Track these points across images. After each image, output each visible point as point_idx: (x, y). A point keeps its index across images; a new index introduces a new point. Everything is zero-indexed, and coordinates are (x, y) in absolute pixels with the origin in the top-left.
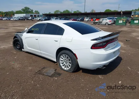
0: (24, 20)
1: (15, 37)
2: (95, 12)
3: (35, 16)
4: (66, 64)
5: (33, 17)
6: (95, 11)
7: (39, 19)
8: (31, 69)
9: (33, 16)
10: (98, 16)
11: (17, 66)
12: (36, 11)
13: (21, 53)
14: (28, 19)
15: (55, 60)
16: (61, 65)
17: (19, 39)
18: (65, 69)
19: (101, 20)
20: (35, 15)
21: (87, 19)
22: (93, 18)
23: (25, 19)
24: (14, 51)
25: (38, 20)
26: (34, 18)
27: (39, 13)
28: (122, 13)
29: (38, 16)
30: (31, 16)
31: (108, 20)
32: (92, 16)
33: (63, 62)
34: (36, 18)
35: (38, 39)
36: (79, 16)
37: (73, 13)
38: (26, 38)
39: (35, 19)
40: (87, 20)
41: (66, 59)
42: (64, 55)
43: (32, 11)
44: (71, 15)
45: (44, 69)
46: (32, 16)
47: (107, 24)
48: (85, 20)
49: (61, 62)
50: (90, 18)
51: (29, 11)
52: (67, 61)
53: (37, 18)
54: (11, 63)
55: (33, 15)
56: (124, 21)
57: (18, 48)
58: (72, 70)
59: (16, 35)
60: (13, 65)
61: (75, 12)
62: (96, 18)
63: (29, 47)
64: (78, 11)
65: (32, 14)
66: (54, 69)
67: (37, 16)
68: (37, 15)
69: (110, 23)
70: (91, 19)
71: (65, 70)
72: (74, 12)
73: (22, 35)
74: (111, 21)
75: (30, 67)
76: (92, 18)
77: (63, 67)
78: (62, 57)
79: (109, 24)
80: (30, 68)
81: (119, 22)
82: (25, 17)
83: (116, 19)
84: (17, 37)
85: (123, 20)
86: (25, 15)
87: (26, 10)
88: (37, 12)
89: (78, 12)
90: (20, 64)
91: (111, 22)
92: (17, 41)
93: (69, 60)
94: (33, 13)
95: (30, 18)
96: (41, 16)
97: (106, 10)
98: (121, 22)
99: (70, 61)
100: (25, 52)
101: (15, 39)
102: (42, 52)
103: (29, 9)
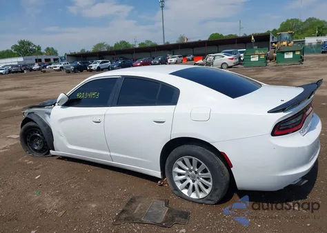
0: (22, 72)
1: (27, 120)
2: (189, 41)
3: (47, 60)
4: (194, 181)
5: (43, 64)
6: (187, 39)
7: (58, 66)
8: (98, 209)
9: (43, 61)
10: (197, 51)
11: (51, 203)
12: (48, 48)
13: (47, 160)
14: (31, 70)
15: (158, 174)
16: (179, 185)
17: (39, 124)
18: (193, 196)
19: (210, 58)
20: (48, 57)
21: (173, 58)
22: (186, 56)
23: (23, 69)
24: (26, 158)
25: (58, 70)
26: (45, 67)
27: (56, 53)
28: (253, 38)
29: (55, 60)
30: (36, 62)
31: (226, 57)
32: (185, 51)
33: (182, 177)
34: (51, 64)
35: (102, 120)
36: (153, 54)
37: (137, 46)
38: (63, 120)
39: (47, 67)
40: (174, 60)
41: (193, 170)
42: (186, 159)
43: (39, 48)
44: (136, 52)
45: (134, 205)
46: (40, 60)
47: (224, 66)
48: (169, 61)
49: (177, 178)
50: (180, 57)
51: (31, 50)
52: (196, 173)
53: (52, 66)
54: (30, 197)
55: (43, 58)
56: (262, 57)
57: (36, 150)
58: (217, 199)
59: (29, 113)
60: (39, 201)
61: (143, 44)
62: (194, 55)
63: (71, 144)
64: (148, 42)
65: (39, 57)
66: (162, 200)
67: (52, 61)
68: (52, 58)
69: (231, 63)
70: (182, 58)
71: (193, 201)
72: (140, 44)
73: (49, 114)
74: (232, 59)
75: (93, 202)
76: (184, 56)
77: (185, 192)
78: (180, 163)
79: (230, 65)
80: (94, 206)
81: (252, 60)
82: (23, 66)
83: (241, 52)
84: (34, 118)
85: (259, 56)
86: (21, 59)
87: (24, 49)
88: (51, 51)
89: (149, 45)
90: (57, 195)
91: (234, 61)
92: (35, 129)
93: (205, 171)
94: (41, 54)
95: (36, 66)
96: (62, 61)
97: (212, 36)
98: (255, 59)
99: (209, 173)
100: (59, 158)
101: (26, 125)
102: (116, 154)
103: (29, 44)
